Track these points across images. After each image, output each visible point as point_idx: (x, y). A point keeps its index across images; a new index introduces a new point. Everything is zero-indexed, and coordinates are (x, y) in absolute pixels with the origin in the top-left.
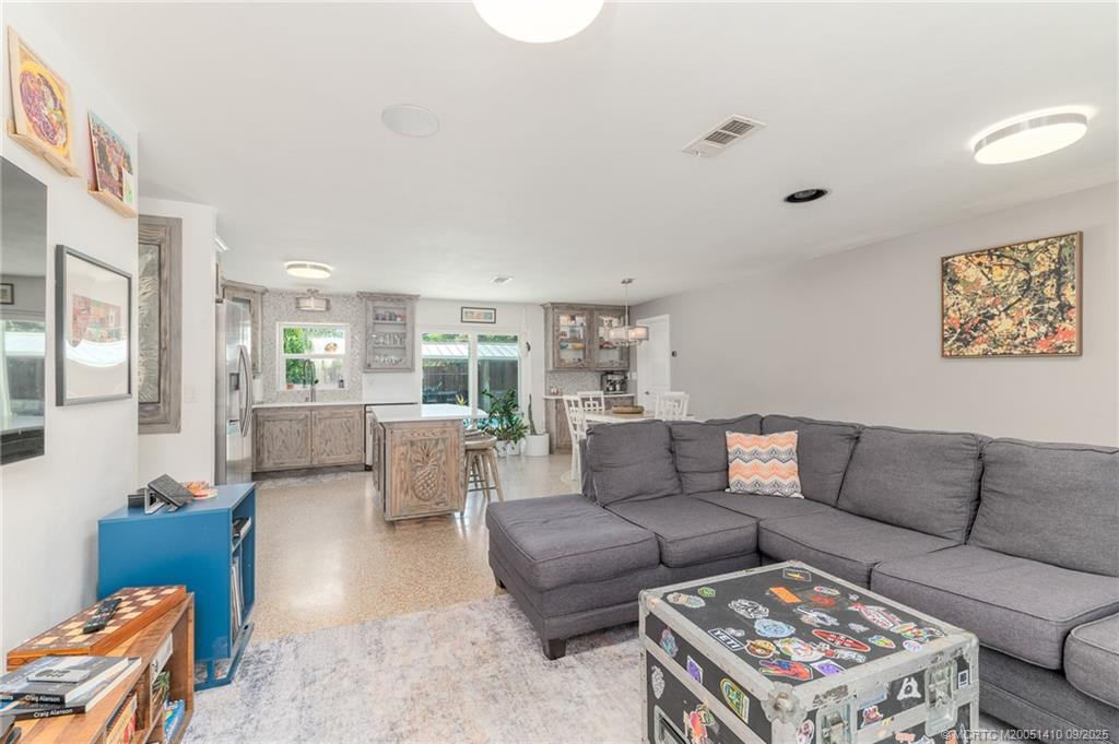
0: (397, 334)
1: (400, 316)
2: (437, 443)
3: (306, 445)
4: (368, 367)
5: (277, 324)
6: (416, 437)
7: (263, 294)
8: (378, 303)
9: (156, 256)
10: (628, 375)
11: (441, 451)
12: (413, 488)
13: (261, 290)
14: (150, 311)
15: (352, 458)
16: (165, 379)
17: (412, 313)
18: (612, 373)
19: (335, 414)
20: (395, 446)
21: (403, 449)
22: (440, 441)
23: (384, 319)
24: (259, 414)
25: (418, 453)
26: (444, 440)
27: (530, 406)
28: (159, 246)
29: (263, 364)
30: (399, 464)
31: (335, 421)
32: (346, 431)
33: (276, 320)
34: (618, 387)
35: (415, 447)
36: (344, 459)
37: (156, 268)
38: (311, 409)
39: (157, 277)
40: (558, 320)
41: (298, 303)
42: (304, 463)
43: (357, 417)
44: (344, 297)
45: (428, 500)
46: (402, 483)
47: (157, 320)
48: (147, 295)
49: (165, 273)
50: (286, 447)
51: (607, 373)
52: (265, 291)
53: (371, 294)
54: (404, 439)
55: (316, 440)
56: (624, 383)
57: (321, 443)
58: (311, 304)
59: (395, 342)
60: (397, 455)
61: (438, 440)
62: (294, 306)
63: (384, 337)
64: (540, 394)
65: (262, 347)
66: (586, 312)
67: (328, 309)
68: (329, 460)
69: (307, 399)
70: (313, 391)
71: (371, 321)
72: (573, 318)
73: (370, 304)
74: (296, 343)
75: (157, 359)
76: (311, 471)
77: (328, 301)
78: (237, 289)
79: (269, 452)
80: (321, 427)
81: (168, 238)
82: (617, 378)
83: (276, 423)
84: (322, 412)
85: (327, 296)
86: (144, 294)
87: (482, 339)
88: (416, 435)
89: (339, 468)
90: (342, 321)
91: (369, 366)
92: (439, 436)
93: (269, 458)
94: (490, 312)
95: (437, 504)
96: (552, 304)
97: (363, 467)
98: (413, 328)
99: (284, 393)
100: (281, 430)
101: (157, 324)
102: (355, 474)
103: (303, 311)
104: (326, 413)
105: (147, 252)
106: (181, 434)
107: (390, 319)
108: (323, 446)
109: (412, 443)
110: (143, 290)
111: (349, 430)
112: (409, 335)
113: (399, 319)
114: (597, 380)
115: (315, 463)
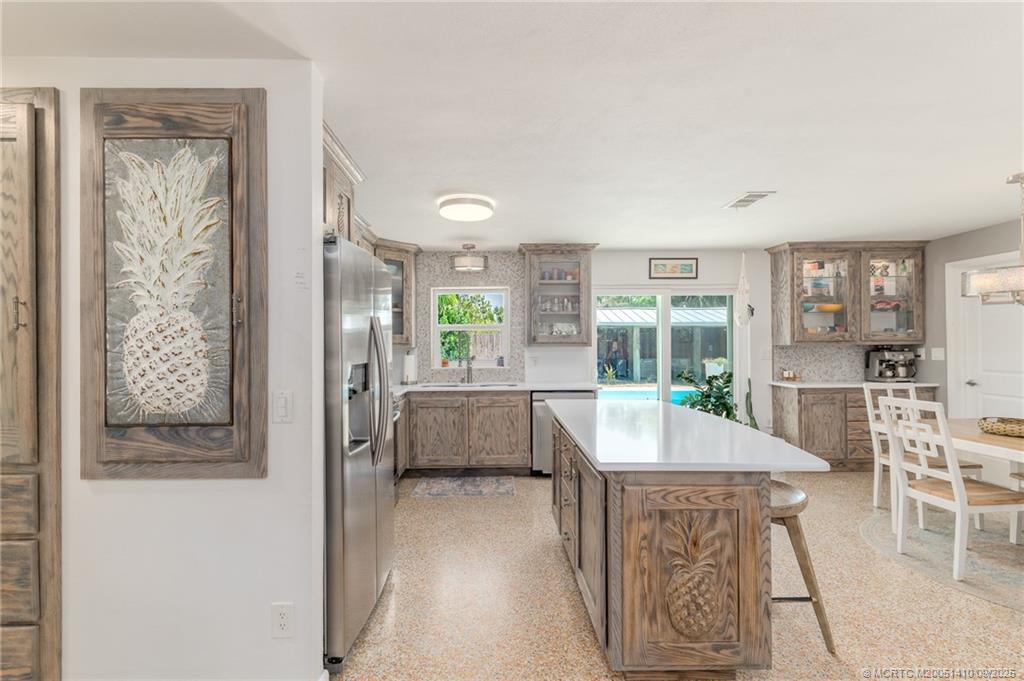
0: (566, 297)
1: (571, 274)
2: (713, 519)
3: (463, 441)
4: (532, 340)
5: (432, 289)
6: (672, 505)
7: (416, 255)
8: (545, 258)
9: (223, 159)
10: (922, 352)
11: (722, 536)
12: (666, 609)
13: (413, 249)
14: (216, 258)
15: (518, 459)
16: (240, 381)
17: (588, 269)
18: (890, 349)
19: (494, 402)
20: (630, 521)
21: (645, 527)
22: (720, 515)
23: (551, 278)
24: (413, 399)
25: (675, 535)
26: (728, 513)
27: (748, 396)
28: (230, 141)
29: (417, 337)
30: (639, 558)
31: (496, 411)
32: (509, 424)
33: (430, 285)
34: (901, 371)
35: (669, 524)
36: (506, 460)
37: (225, 180)
38: (468, 394)
39: (226, 197)
40: (800, 270)
41: (453, 263)
42: (460, 462)
43: (522, 406)
44: (504, 253)
45: (697, 639)
46: (644, 598)
47: (227, 275)
48: (212, 231)
49: (240, 190)
50: (442, 442)
51: (878, 349)
52: (419, 252)
53: (536, 245)
54: (648, 507)
55: (475, 434)
56: (911, 365)
57: (479, 438)
58: (466, 264)
59: (564, 308)
60: (634, 541)
61: (715, 512)
62: (448, 268)
63: (553, 303)
64: (765, 380)
65: (416, 317)
66: (848, 255)
67: (486, 267)
68: (489, 461)
69: (463, 380)
70: (469, 370)
71: (537, 280)
72: (821, 266)
73: (535, 259)
74: (452, 311)
75: (227, 346)
76: (469, 472)
77: (486, 258)
78: (389, 248)
79: (423, 445)
80: (479, 418)
81: (243, 123)
82: (899, 357)
83: (430, 410)
84: (481, 398)
85: (485, 252)
86: (207, 227)
87: (677, 301)
88: (671, 498)
89: (501, 472)
90: (501, 283)
91: (534, 339)
92: (720, 504)
93: (422, 453)
94: (689, 261)
95: (717, 649)
96: (791, 245)
97: (529, 472)
98: (589, 289)
99: (439, 372)
100: (435, 419)
101: (228, 282)
102: (518, 479)
103: (458, 272)
104: (485, 400)
105: (211, 153)
106: (267, 479)
107: (559, 278)
108: (481, 442)
109: (664, 515)
110: (205, 222)
111: (512, 423)
112: (583, 299)
113: (569, 278)
114: (858, 361)
115: (473, 463)
